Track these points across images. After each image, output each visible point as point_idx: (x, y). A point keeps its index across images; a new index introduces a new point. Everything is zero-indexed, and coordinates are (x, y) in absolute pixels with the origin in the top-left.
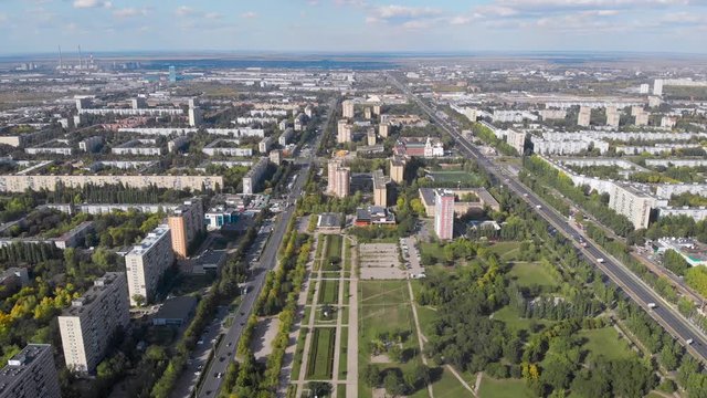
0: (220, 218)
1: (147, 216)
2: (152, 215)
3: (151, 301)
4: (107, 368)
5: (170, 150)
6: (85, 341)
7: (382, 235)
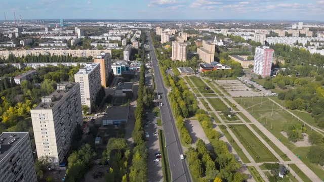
0: (119, 68)
1: (71, 68)
2: (74, 67)
3: (94, 110)
4: (78, 158)
5: (72, 44)
6: (56, 134)
7: (225, 76)
